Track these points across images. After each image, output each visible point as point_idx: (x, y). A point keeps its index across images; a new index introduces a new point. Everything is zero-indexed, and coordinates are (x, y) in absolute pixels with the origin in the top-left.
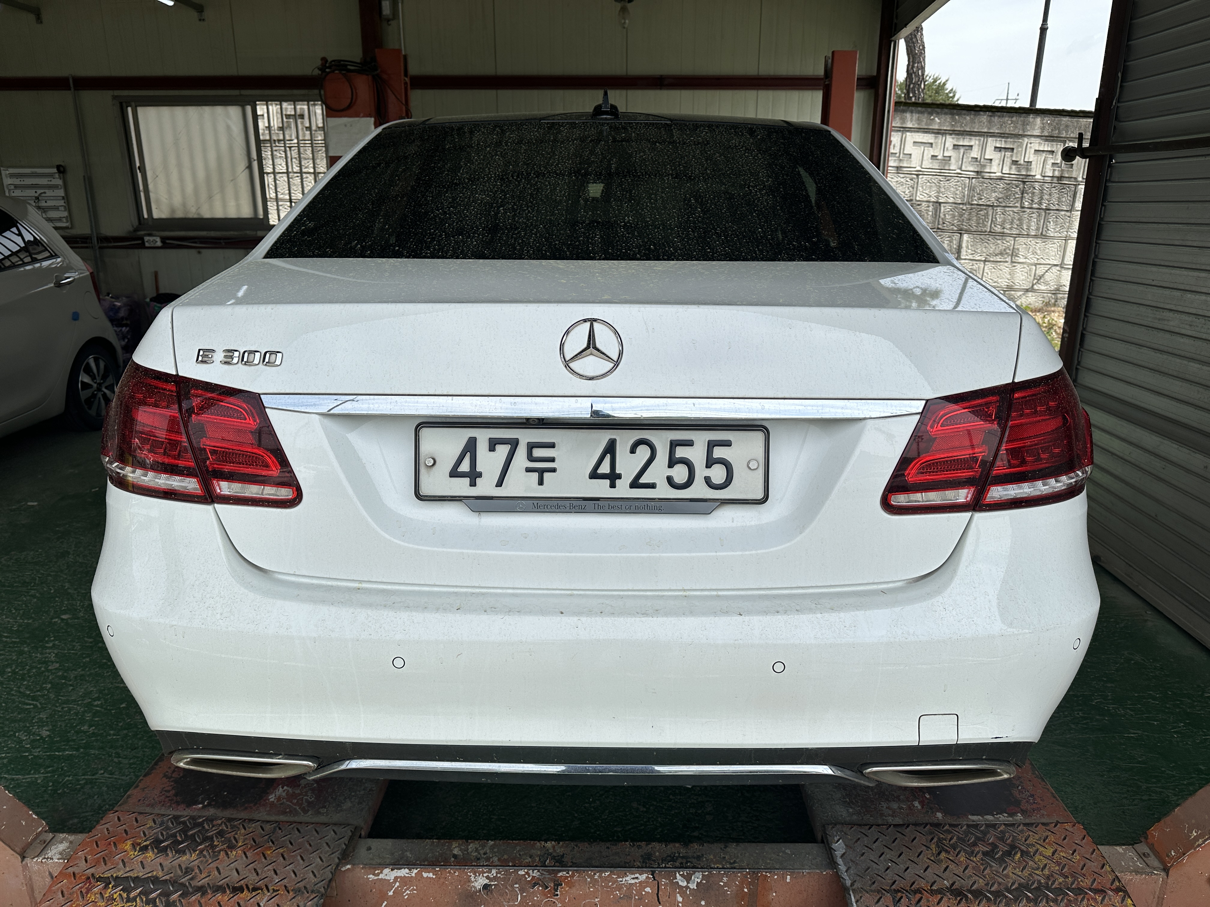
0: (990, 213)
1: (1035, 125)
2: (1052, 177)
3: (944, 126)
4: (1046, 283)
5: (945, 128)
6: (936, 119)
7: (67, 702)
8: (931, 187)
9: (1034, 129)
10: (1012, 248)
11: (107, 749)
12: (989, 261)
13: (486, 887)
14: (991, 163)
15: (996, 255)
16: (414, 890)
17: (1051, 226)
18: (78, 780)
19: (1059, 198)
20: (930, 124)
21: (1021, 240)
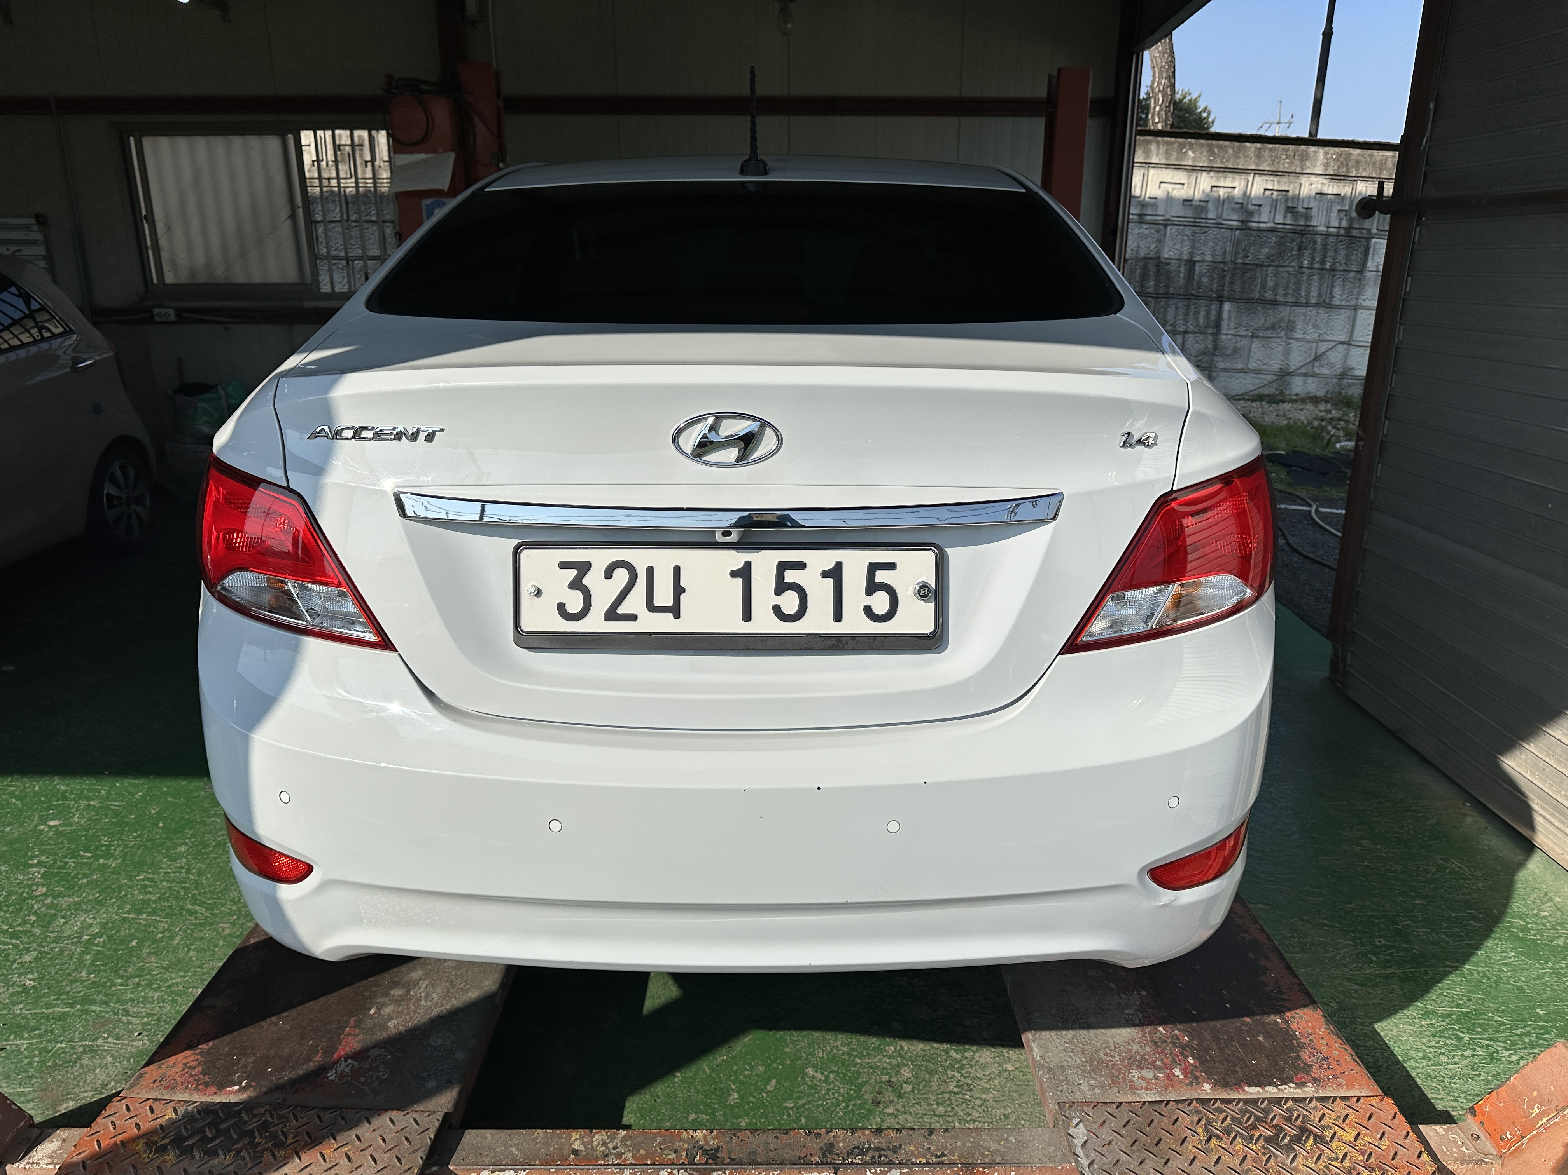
0: (1258, 274)
1: (1317, 160)
2: (1339, 228)
3: (1200, 161)
4: (1332, 365)
5: (1201, 164)
6: (1190, 152)
7: (56, 940)
8: (1182, 241)
9: (1315, 166)
10: (1286, 320)
11: (112, 1005)
12: (1257, 337)
14: (1259, 210)
15: (1267, 329)
17: (1337, 291)
18: (73, 1048)
19: (1347, 255)
20: (1181, 160)
21: (1298, 310)
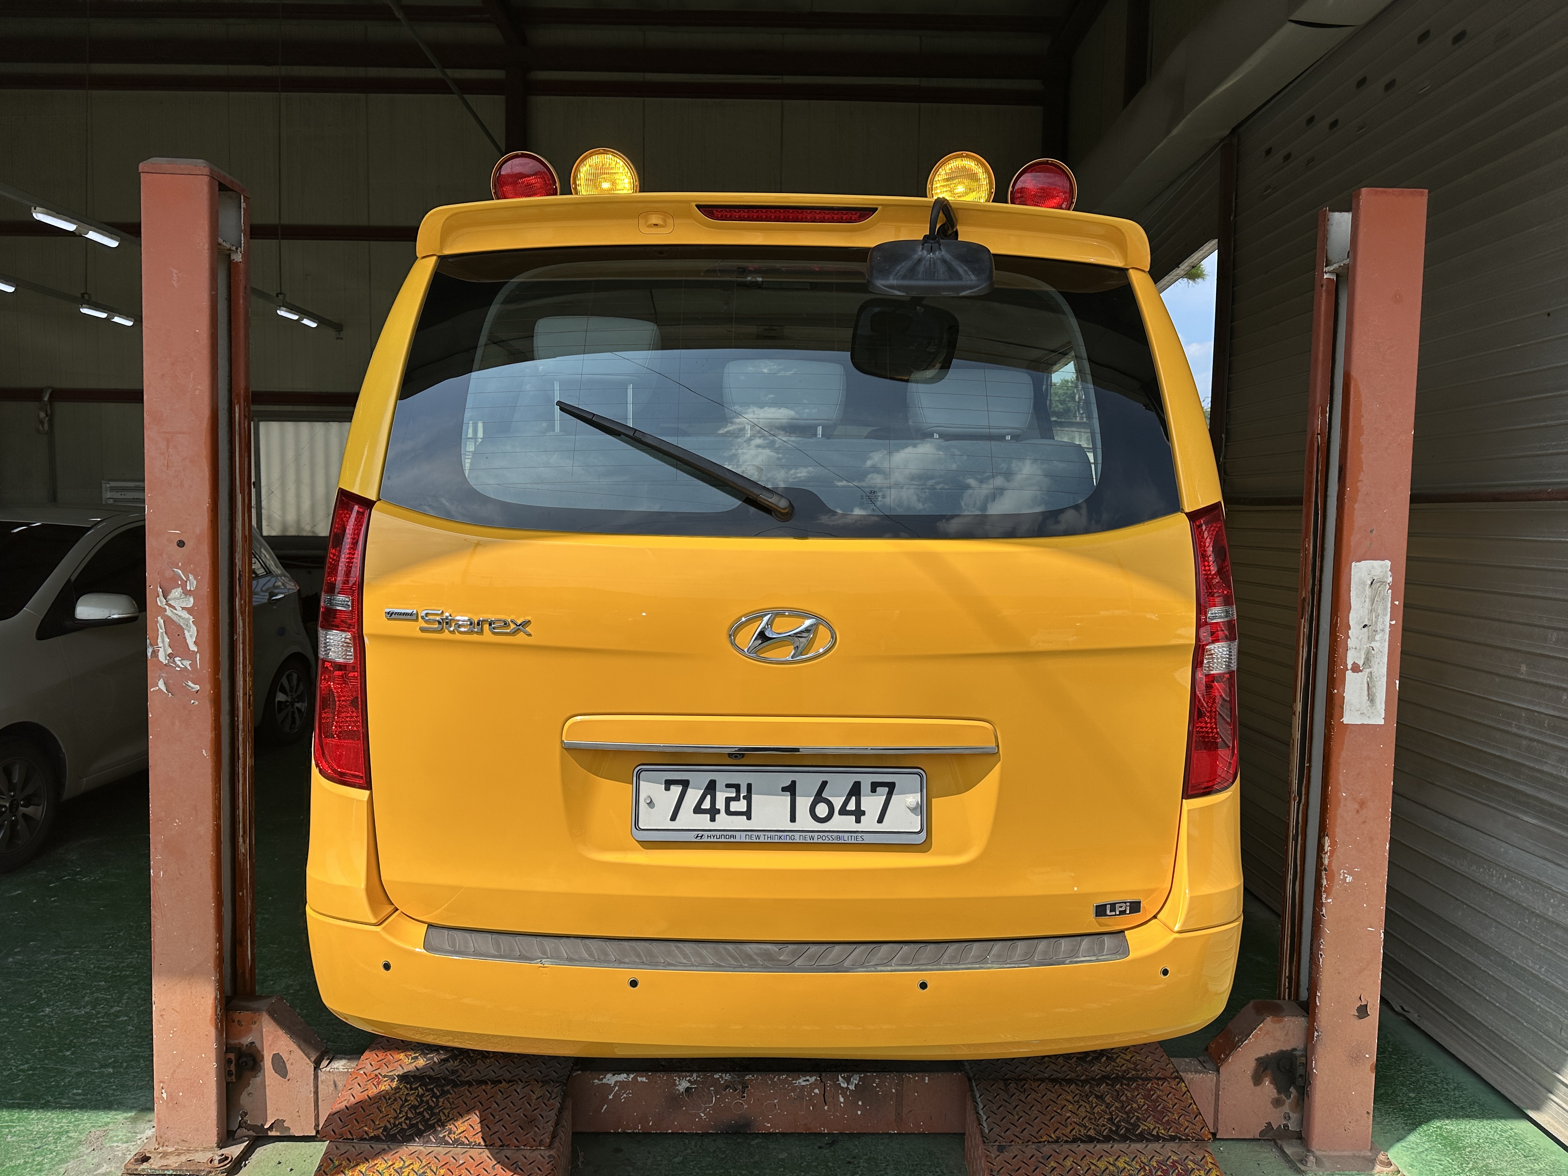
13: (688, 1090)
16: (629, 1093)
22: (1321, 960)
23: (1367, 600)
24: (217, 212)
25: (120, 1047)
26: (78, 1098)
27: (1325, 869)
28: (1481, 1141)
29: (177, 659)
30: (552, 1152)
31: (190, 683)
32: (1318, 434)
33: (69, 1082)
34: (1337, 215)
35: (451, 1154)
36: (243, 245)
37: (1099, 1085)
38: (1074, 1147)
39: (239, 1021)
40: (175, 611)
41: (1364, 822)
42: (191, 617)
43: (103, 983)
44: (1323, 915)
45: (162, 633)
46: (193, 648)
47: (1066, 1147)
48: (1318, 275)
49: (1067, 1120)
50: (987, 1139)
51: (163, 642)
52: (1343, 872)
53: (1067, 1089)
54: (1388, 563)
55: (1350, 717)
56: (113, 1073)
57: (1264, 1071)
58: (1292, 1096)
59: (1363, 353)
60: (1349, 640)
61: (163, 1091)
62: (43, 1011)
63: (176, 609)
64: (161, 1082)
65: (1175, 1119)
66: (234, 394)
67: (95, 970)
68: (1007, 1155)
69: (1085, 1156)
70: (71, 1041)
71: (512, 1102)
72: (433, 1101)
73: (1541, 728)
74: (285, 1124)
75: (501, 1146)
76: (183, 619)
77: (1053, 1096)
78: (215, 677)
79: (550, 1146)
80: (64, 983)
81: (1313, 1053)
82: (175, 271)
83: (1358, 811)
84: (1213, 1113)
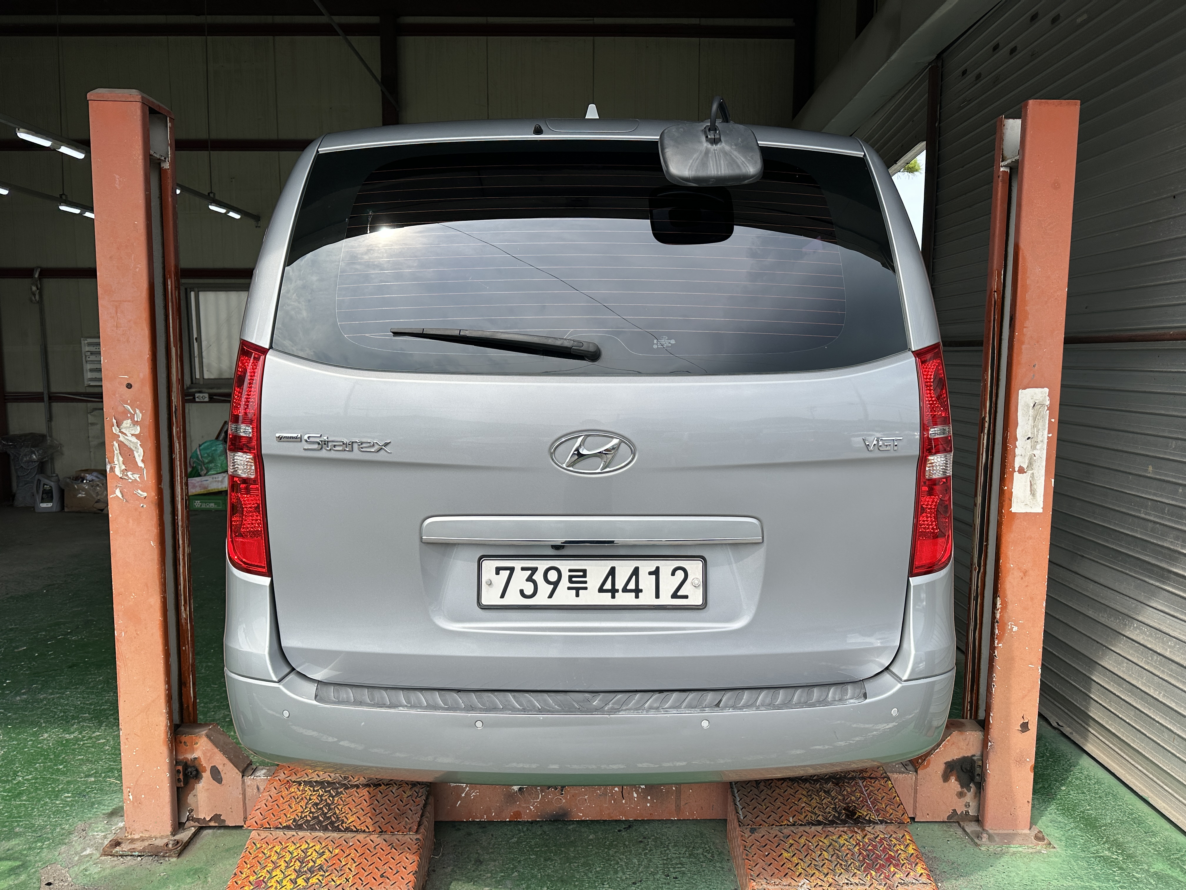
13: (520, 789)
16: (477, 792)
22: (994, 689)
23: (1031, 418)
24: (148, 130)
25: (100, 762)
26: (69, 799)
27: (997, 622)
28: (1113, 821)
29: (129, 473)
30: (418, 836)
31: (139, 491)
32: (995, 291)
33: (62, 788)
34: (1011, 121)
35: (343, 838)
36: (170, 156)
37: (827, 782)
38: (807, 828)
39: (185, 742)
40: (126, 437)
41: (1027, 586)
42: (139, 441)
43: (87, 715)
44: (995, 656)
45: (117, 453)
46: (141, 464)
47: (802, 828)
48: (996, 168)
49: (802, 809)
50: (742, 823)
51: (118, 461)
52: (1011, 624)
53: (802, 786)
54: (1046, 390)
55: (1016, 507)
56: (95, 781)
57: (950, 771)
58: (972, 790)
59: (1029, 229)
60: (1016, 449)
61: (130, 794)
62: (42, 736)
63: (127, 436)
64: (128, 788)
65: (883, 808)
66: (166, 271)
67: (82, 705)
68: (757, 835)
69: (815, 836)
70: (64, 758)
71: (389, 800)
72: (330, 800)
73: (1162, 514)
74: (222, 818)
75: (380, 832)
76: (133, 443)
77: (792, 791)
78: (158, 485)
79: (417, 832)
80: (58, 715)
81: (987, 758)
82: (117, 176)
83: (1022, 578)
84: (912, 802)
